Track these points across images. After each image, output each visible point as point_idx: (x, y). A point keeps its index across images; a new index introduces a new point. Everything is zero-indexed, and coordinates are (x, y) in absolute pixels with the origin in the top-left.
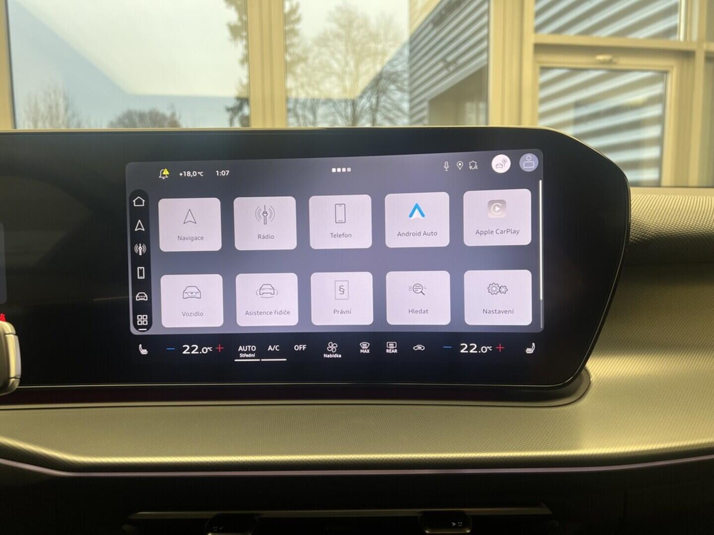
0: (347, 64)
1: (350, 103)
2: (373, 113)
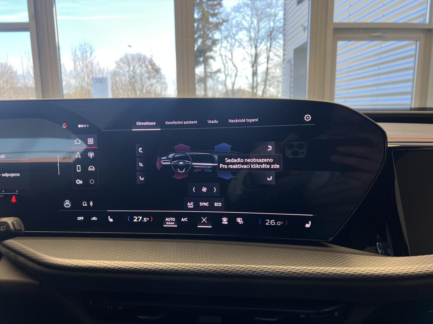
0: (252, 22)
1: (254, 46)
2: (268, 52)
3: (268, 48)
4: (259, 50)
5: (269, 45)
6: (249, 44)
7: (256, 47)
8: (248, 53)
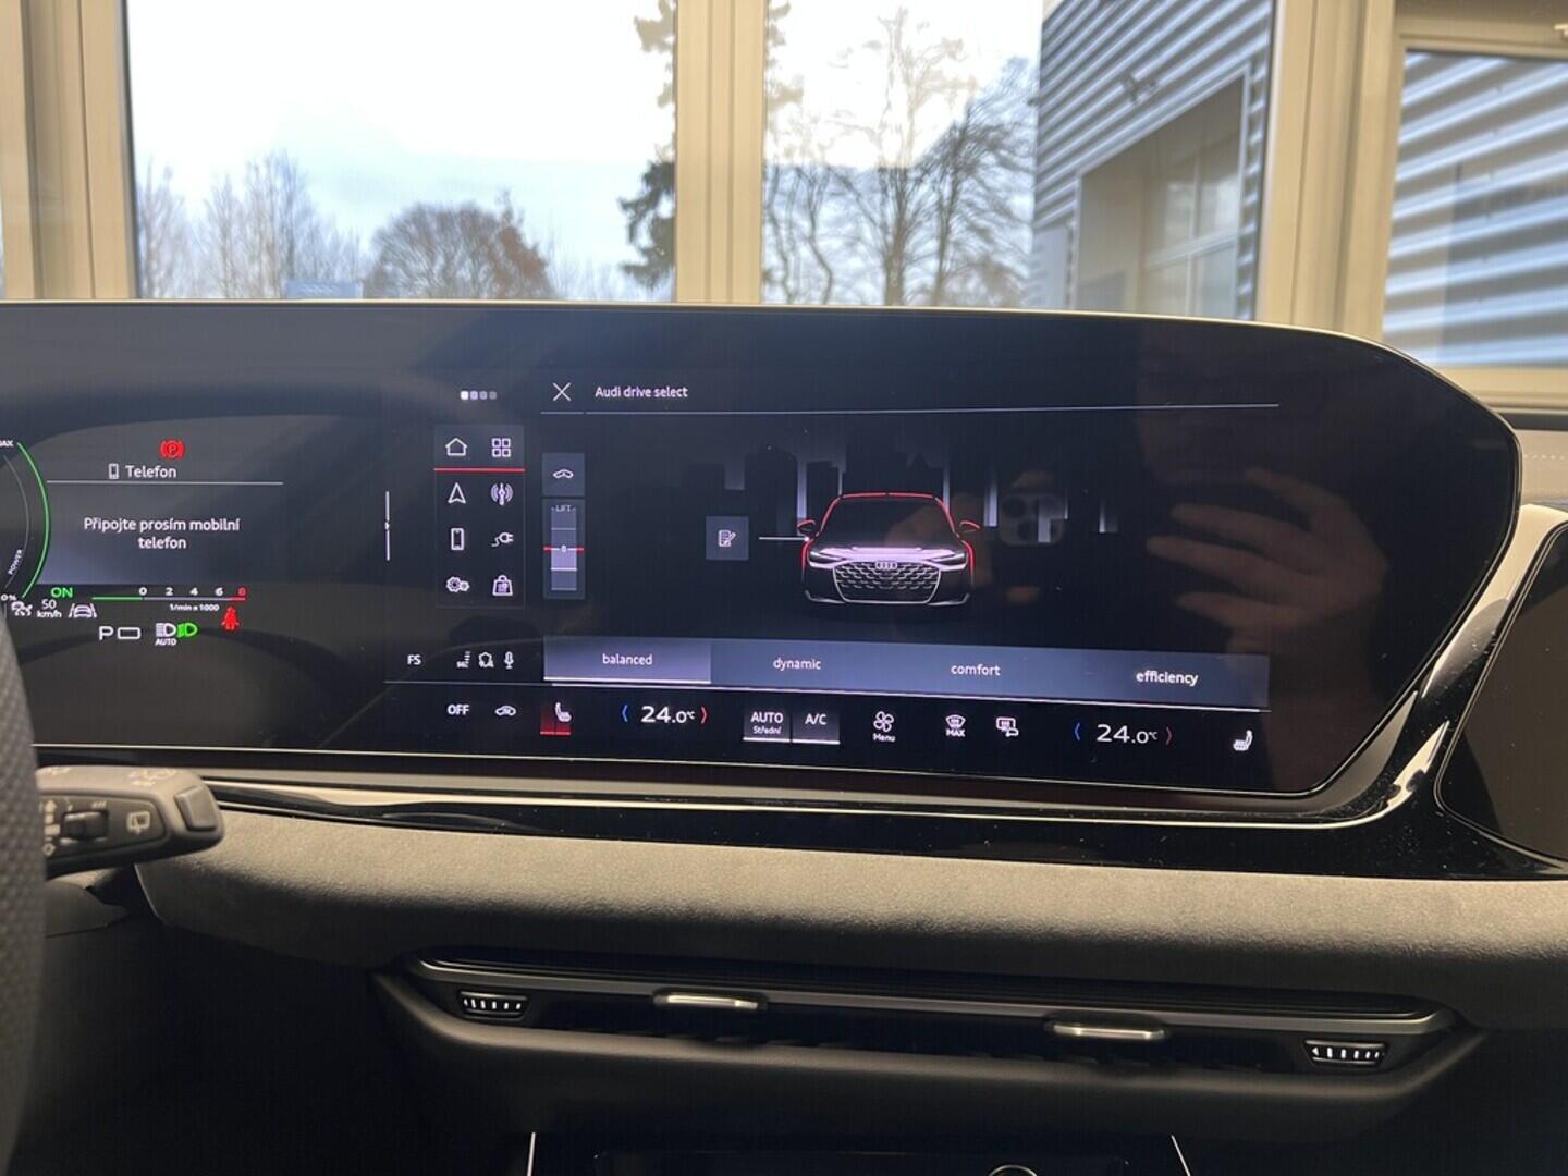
0: (890, 106)
1: (892, 192)
2: (944, 217)
3: (946, 203)
4: (911, 207)
5: (946, 190)
6: (877, 185)
7: (901, 197)
8: (872, 220)
